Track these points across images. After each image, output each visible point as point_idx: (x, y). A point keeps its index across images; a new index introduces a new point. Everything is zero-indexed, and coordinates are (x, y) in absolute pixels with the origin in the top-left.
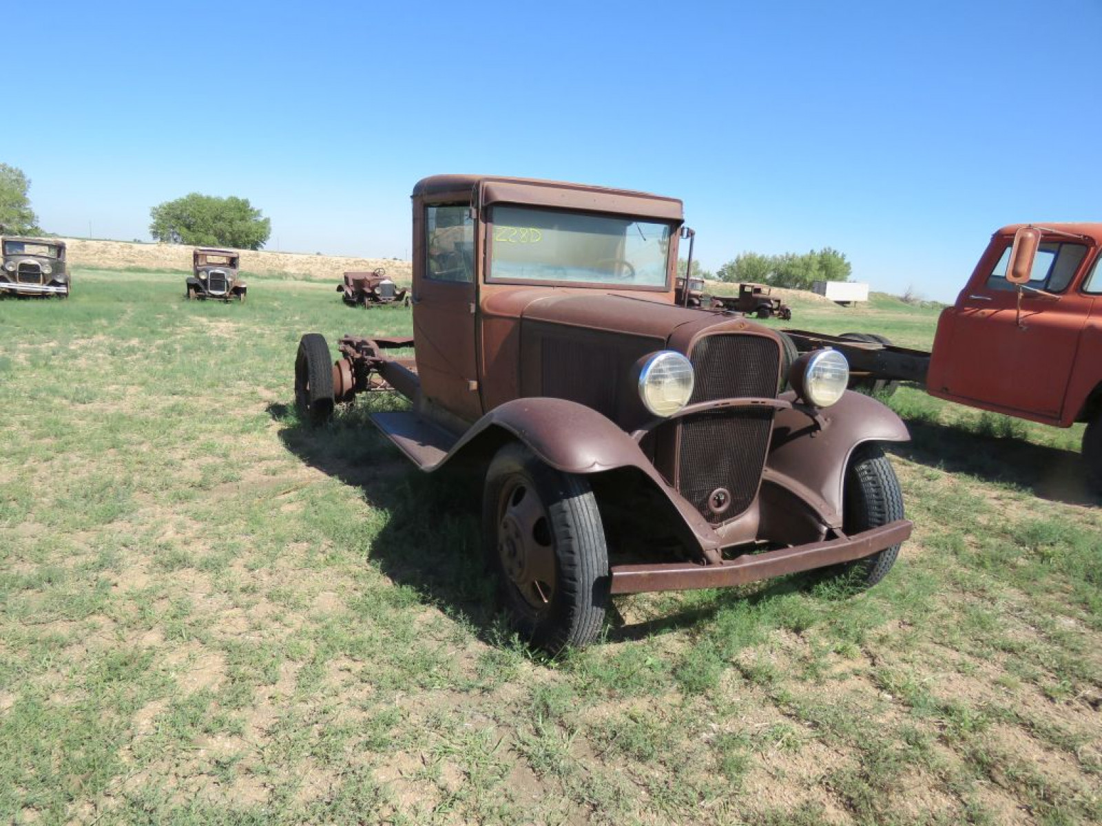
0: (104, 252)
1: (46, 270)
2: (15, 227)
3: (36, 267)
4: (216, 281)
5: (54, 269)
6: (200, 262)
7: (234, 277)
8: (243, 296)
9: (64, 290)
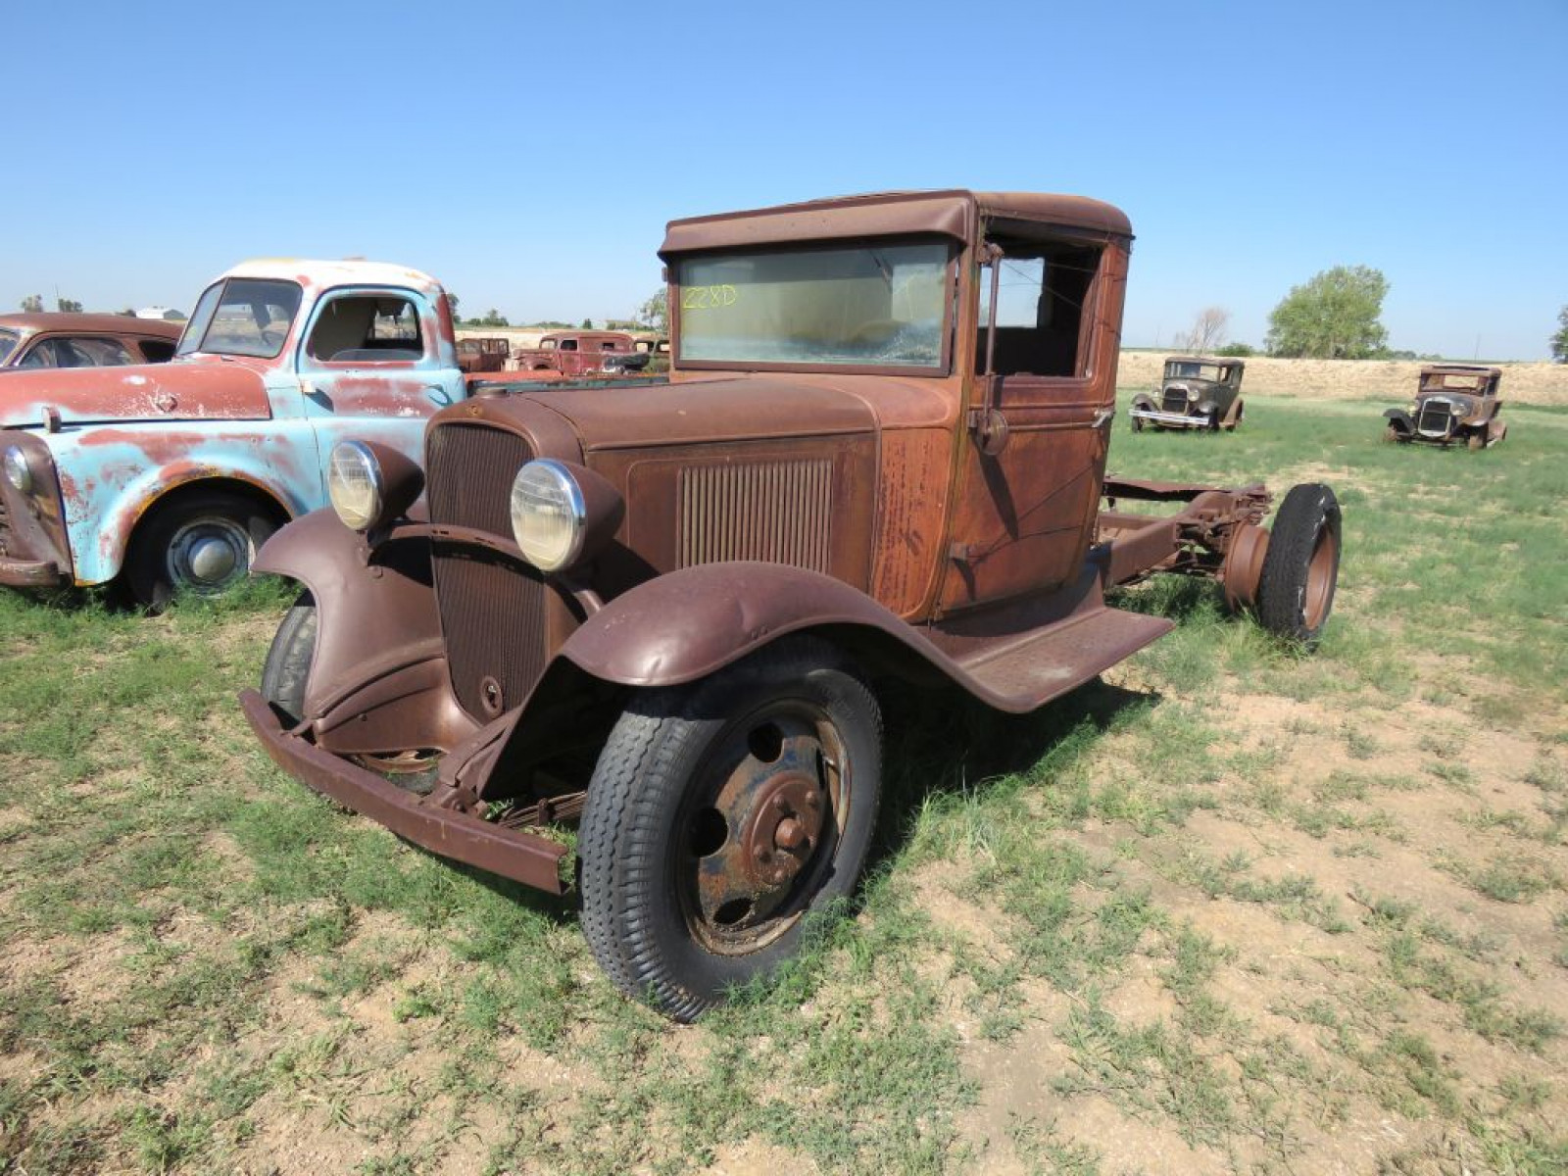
1: (1193, 397)
2: (1353, 348)
3: (1183, 393)
4: (1435, 415)
5: (1206, 395)
6: (1430, 385)
7: (1471, 410)
8: (1474, 440)
9: (1205, 421)
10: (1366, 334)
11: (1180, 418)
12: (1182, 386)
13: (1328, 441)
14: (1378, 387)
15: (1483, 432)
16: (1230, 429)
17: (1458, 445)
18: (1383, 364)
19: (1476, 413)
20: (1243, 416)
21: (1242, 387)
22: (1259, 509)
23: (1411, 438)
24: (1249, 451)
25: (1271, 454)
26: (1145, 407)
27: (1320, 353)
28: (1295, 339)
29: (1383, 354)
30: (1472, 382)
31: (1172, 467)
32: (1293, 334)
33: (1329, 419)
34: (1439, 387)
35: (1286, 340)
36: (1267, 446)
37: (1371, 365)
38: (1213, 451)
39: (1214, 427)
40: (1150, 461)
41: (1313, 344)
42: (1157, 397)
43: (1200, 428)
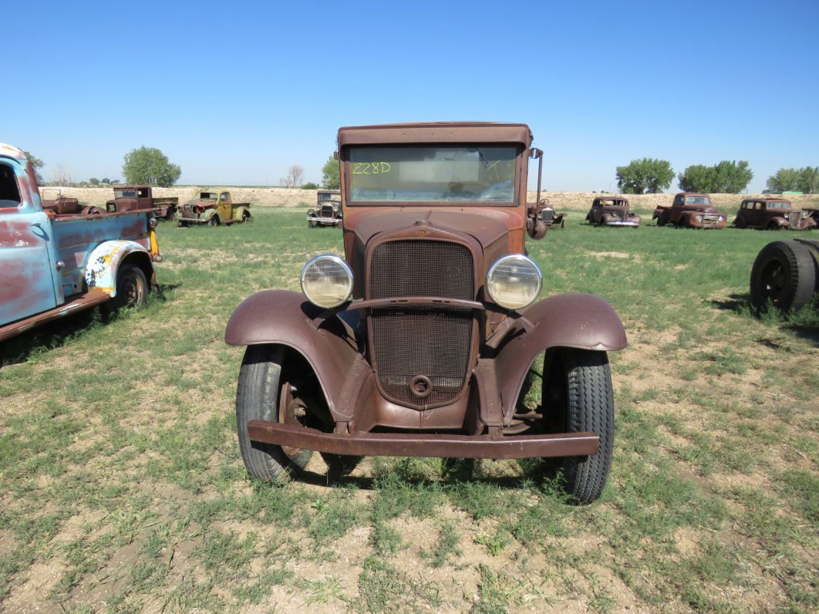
1: (336, 210)
3: (330, 208)
11: (331, 220)
12: (327, 204)
26: (313, 215)
35: (331, 181)
42: (319, 210)
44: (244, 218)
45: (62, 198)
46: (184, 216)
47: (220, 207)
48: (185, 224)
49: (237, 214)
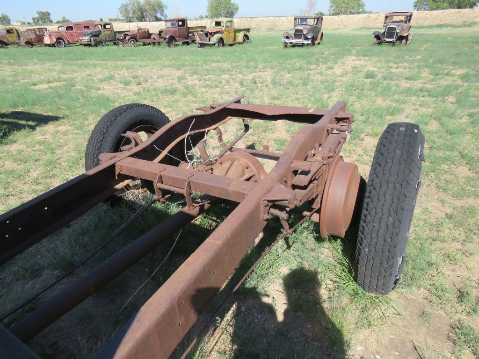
0: (376, 19)
1: (305, 32)
2: (355, 11)
3: (301, 31)
4: (390, 32)
5: (309, 31)
6: (388, 21)
7: (403, 30)
8: (404, 41)
9: (310, 42)
10: (359, 5)
11: (300, 41)
12: (300, 28)
13: (353, 46)
14: (364, 24)
15: (406, 38)
16: (319, 44)
17: (398, 44)
18: (366, 15)
19: (404, 31)
20: (323, 38)
21: (322, 27)
22: (344, 128)
23: (382, 42)
24: (326, 53)
25: (334, 54)
26: (287, 38)
27: (345, 13)
28: (338, 9)
29: (364, 12)
30: (403, 18)
31: (297, 64)
32: (337, 7)
33: (351, 37)
34: (391, 21)
35: (335, 9)
36: (332, 50)
37: (362, 16)
38: (313, 55)
39: (313, 44)
40: (288, 62)
41: (343, 10)
42: (292, 33)
43: (308, 44)
44: (244, 41)
45: (140, 29)
46: (200, 40)
47: (225, 33)
48: (202, 45)
49: (239, 37)
